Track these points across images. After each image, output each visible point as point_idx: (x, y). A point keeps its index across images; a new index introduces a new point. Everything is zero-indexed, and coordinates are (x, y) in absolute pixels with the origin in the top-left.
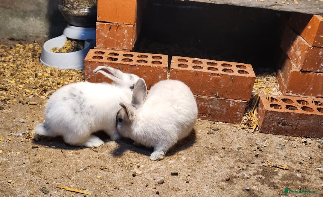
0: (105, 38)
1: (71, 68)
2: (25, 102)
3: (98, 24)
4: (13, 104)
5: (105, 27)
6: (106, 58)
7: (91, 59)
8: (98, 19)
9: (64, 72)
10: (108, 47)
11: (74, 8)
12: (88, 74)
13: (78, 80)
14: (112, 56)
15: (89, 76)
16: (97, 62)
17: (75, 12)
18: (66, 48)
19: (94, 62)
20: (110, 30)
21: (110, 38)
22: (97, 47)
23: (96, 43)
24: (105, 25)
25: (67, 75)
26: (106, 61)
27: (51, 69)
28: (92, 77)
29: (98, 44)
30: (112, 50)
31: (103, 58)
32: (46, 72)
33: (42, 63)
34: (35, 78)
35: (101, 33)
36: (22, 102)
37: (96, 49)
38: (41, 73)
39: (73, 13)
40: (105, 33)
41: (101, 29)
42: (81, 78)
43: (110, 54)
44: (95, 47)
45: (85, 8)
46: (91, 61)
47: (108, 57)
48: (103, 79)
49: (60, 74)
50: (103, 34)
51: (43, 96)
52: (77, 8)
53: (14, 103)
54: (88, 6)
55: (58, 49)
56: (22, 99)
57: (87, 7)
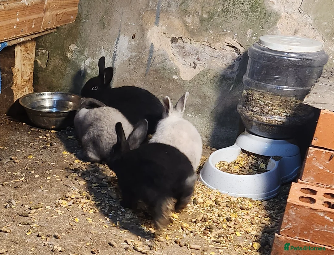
0: (319, 170)
1: (246, 197)
2: (182, 243)
3: (311, 149)
4: (167, 244)
5: (323, 156)
6: (322, 202)
7: (297, 201)
8: (314, 142)
9: (236, 202)
10: (321, 183)
11: (263, 113)
12: (289, 221)
13: (257, 217)
14: (329, 200)
15: (290, 224)
16: (306, 208)
17: (265, 119)
18: (239, 164)
19: (303, 207)
20: (329, 160)
21: (328, 171)
22: (304, 180)
23: (303, 175)
24: (324, 153)
25: (239, 206)
26: (321, 209)
27: (217, 194)
28: (294, 226)
29: (306, 177)
30: (327, 188)
31: (317, 202)
32: (209, 197)
33: (203, 183)
34: (193, 205)
35: (313, 163)
36: (180, 243)
37: (300, 183)
38: (202, 198)
39: (260, 119)
40: (320, 163)
41: (316, 157)
42: (261, 214)
43: (326, 195)
44: (299, 180)
45: (280, 115)
46: (298, 205)
47: (325, 201)
48: (312, 232)
49: (230, 204)
50: (318, 164)
51: (208, 237)
52: (267, 114)
53: (168, 242)
54: (286, 112)
55: (226, 163)
56: (178, 237)
57: (284, 114)
